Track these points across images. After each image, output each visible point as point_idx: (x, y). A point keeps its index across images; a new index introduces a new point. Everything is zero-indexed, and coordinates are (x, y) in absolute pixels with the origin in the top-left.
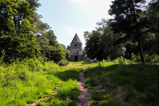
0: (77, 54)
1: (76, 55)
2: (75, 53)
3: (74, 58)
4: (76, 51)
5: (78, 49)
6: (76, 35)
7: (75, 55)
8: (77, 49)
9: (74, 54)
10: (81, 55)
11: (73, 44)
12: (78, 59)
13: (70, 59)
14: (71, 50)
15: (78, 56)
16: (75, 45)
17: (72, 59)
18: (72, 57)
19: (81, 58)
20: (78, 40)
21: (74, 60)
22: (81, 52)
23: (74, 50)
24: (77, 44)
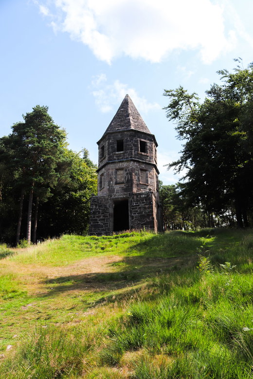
0: (125, 190)
1: (123, 195)
2: (117, 188)
4: (121, 176)
5: (132, 165)
6: (125, 104)
7: (116, 196)
8: (125, 165)
9: (111, 191)
10: (143, 196)
11: (107, 141)
12: (130, 218)
13: (92, 220)
14: (100, 172)
15: (130, 199)
16: (116, 147)
17: (102, 217)
18: (99, 206)
19: (145, 208)
20: (131, 122)
21: (111, 224)
22: (149, 179)
23: (110, 171)
24: (127, 141)
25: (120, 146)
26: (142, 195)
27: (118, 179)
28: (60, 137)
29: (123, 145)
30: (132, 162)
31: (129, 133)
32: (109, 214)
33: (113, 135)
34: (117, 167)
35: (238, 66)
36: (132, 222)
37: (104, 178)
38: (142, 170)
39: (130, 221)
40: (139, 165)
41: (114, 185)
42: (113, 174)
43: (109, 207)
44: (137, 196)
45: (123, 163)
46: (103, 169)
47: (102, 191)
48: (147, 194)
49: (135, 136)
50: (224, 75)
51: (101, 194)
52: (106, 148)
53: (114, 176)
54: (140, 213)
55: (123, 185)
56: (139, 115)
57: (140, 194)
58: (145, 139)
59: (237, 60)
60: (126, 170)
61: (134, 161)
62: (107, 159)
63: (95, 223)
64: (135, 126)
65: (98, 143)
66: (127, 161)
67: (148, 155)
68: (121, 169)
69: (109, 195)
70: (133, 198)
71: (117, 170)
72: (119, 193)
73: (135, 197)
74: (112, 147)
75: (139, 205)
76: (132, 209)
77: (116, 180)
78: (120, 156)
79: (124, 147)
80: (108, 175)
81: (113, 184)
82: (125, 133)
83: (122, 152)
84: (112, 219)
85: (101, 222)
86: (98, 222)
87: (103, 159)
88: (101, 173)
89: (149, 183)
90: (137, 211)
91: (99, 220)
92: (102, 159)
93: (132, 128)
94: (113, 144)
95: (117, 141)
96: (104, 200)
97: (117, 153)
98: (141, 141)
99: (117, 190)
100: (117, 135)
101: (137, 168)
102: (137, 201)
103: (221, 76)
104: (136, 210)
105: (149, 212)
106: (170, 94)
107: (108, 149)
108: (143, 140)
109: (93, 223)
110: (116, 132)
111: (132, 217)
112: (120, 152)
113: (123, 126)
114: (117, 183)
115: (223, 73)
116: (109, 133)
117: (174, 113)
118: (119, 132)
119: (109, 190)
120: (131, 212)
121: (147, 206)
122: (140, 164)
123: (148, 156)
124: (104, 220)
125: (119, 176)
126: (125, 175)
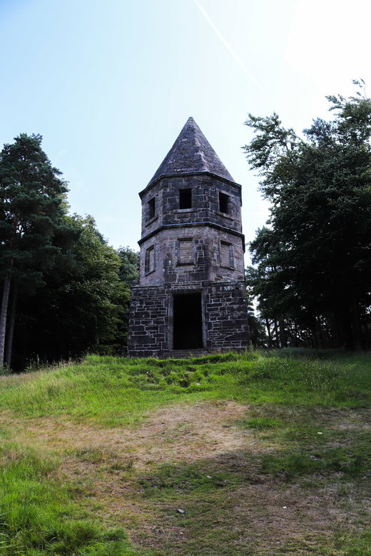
0: (195, 276)
1: (191, 286)
2: (180, 272)
3: (170, 312)
4: (188, 252)
5: (208, 233)
6: (190, 132)
7: (178, 286)
8: (194, 232)
9: (169, 276)
10: (229, 287)
11: (162, 191)
12: (205, 327)
13: (133, 328)
14: (145, 243)
15: (205, 293)
16: (178, 200)
17: (152, 323)
18: (146, 304)
19: (232, 310)
20: (203, 160)
21: (169, 336)
22: (235, 259)
23: (168, 243)
24: (198, 191)
25: (186, 199)
26: (226, 286)
27: (181, 257)
28: (59, 188)
29: (191, 198)
30: (207, 228)
31: (201, 178)
32: (166, 319)
33: (173, 179)
34: (181, 236)
35: (358, 93)
36: (209, 334)
37: (155, 255)
38: (224, 243)
39: (204, 332)
40: (219, 234)
41: (174, 267)
42: (172, 248)
43: (167, 305)
44: (218, 289)
45: (191, 229)
46: (153, 240)
47: (149, 277)
48: (236, 285)
49: (211, 184)
50: (337, 105)
51: (148, 282)
52: (159, 202)
53: (173, 252)
54: (222, 318)
55: (191, 268)
56: (213, 151)
57: (223, 285)
58: (228, 191)
59: (357, 83)
60: (197, 242)
61: (212, 226)
62: (160, 221)
63: (138, 333)
64: (210, 168)
65: (142, 195)
66: (199, 226)
67: (232, 218)
68: (189, 239)
69: (165, 285)
70: (210, 291)
71: (180, 240)
72: (184, 281)
73: (214, 289)
74: (172, 201)
75: (221, 305)
76: (209, 310)
77: (179, 258)
78: (185, 217)
79: (193, 202)
80: (164, 248)
81: (172, 265)
82: (195, 177)
83: (188, 210)
84: (171, 328)
85: (151, 333)
86: (145, 333)
87: (154, 221)
88: (147, 245)
89: (235, 266)
90: (217, 315)
91: (147, 329)
92: (151, 221)
93: (206, 170)
94: (173, 194)
95: (181, 190)
96: (155, 292)
97: (180, 211)
98: (221, 194)
99: (180, 276)
100: (180, 181)
101: (216, 238)
102: (218, 296)
103: (333, 105)
104: (216, 312)
105: (239, 317)
106: (257, 124)
107: (164, 203)
108: (224, 192)
109: (135, 333)
110: (179, 176)
111: (209, 325)
112: (185, 210)
113: (190, 167)
114: (179, 264)
115: (335, 100)
116: (165, 177)
117: (259, 157)
118: (184, 176)
119: (165, 275)
120: (207, 315)
121: (235, 307)
122: (221, 232)
123: (232, 220)
124: (156, 328)
125: (184, 252)
126: (195, 250)
